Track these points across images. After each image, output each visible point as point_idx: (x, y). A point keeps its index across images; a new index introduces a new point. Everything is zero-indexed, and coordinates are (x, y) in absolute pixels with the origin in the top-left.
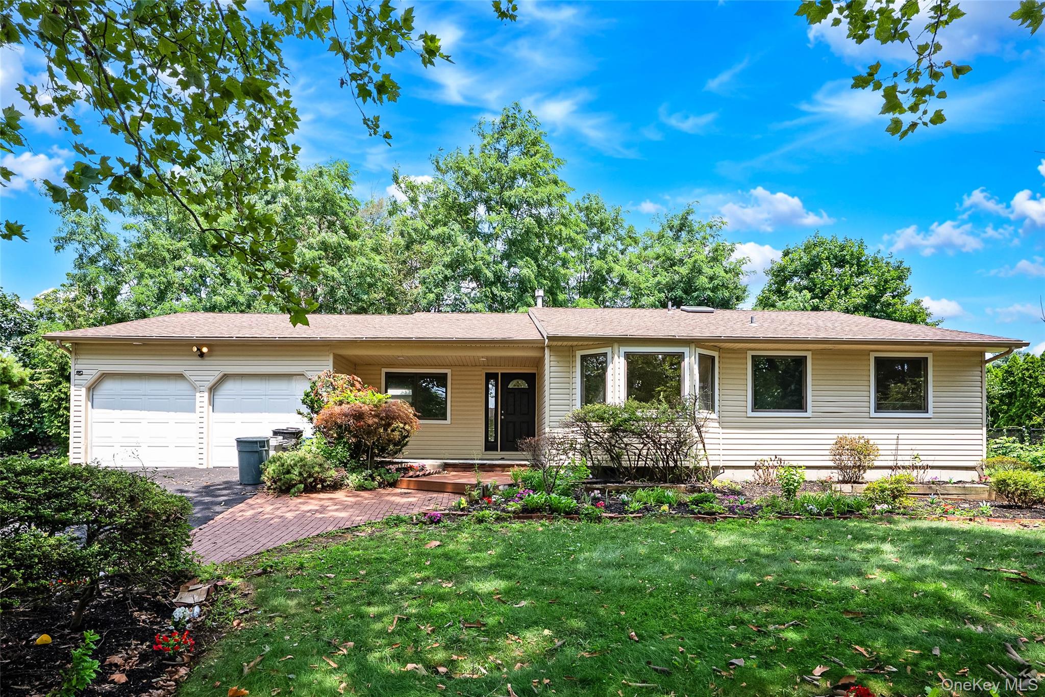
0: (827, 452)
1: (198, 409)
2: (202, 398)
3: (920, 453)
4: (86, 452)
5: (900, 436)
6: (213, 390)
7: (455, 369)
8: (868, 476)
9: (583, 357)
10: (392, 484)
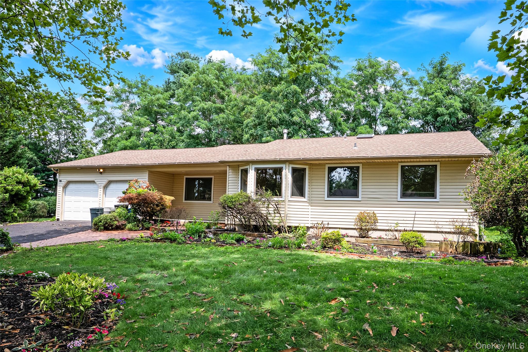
0: (353, 220)
1: (99, 196)
2: (101, 191)
3: (399, 222)
4: (62, 214)
5: (417, 213)
6: (106, 187)
7: (215, 175)
8: (374, 234)
9: (242, 170)
10: (148, 229)
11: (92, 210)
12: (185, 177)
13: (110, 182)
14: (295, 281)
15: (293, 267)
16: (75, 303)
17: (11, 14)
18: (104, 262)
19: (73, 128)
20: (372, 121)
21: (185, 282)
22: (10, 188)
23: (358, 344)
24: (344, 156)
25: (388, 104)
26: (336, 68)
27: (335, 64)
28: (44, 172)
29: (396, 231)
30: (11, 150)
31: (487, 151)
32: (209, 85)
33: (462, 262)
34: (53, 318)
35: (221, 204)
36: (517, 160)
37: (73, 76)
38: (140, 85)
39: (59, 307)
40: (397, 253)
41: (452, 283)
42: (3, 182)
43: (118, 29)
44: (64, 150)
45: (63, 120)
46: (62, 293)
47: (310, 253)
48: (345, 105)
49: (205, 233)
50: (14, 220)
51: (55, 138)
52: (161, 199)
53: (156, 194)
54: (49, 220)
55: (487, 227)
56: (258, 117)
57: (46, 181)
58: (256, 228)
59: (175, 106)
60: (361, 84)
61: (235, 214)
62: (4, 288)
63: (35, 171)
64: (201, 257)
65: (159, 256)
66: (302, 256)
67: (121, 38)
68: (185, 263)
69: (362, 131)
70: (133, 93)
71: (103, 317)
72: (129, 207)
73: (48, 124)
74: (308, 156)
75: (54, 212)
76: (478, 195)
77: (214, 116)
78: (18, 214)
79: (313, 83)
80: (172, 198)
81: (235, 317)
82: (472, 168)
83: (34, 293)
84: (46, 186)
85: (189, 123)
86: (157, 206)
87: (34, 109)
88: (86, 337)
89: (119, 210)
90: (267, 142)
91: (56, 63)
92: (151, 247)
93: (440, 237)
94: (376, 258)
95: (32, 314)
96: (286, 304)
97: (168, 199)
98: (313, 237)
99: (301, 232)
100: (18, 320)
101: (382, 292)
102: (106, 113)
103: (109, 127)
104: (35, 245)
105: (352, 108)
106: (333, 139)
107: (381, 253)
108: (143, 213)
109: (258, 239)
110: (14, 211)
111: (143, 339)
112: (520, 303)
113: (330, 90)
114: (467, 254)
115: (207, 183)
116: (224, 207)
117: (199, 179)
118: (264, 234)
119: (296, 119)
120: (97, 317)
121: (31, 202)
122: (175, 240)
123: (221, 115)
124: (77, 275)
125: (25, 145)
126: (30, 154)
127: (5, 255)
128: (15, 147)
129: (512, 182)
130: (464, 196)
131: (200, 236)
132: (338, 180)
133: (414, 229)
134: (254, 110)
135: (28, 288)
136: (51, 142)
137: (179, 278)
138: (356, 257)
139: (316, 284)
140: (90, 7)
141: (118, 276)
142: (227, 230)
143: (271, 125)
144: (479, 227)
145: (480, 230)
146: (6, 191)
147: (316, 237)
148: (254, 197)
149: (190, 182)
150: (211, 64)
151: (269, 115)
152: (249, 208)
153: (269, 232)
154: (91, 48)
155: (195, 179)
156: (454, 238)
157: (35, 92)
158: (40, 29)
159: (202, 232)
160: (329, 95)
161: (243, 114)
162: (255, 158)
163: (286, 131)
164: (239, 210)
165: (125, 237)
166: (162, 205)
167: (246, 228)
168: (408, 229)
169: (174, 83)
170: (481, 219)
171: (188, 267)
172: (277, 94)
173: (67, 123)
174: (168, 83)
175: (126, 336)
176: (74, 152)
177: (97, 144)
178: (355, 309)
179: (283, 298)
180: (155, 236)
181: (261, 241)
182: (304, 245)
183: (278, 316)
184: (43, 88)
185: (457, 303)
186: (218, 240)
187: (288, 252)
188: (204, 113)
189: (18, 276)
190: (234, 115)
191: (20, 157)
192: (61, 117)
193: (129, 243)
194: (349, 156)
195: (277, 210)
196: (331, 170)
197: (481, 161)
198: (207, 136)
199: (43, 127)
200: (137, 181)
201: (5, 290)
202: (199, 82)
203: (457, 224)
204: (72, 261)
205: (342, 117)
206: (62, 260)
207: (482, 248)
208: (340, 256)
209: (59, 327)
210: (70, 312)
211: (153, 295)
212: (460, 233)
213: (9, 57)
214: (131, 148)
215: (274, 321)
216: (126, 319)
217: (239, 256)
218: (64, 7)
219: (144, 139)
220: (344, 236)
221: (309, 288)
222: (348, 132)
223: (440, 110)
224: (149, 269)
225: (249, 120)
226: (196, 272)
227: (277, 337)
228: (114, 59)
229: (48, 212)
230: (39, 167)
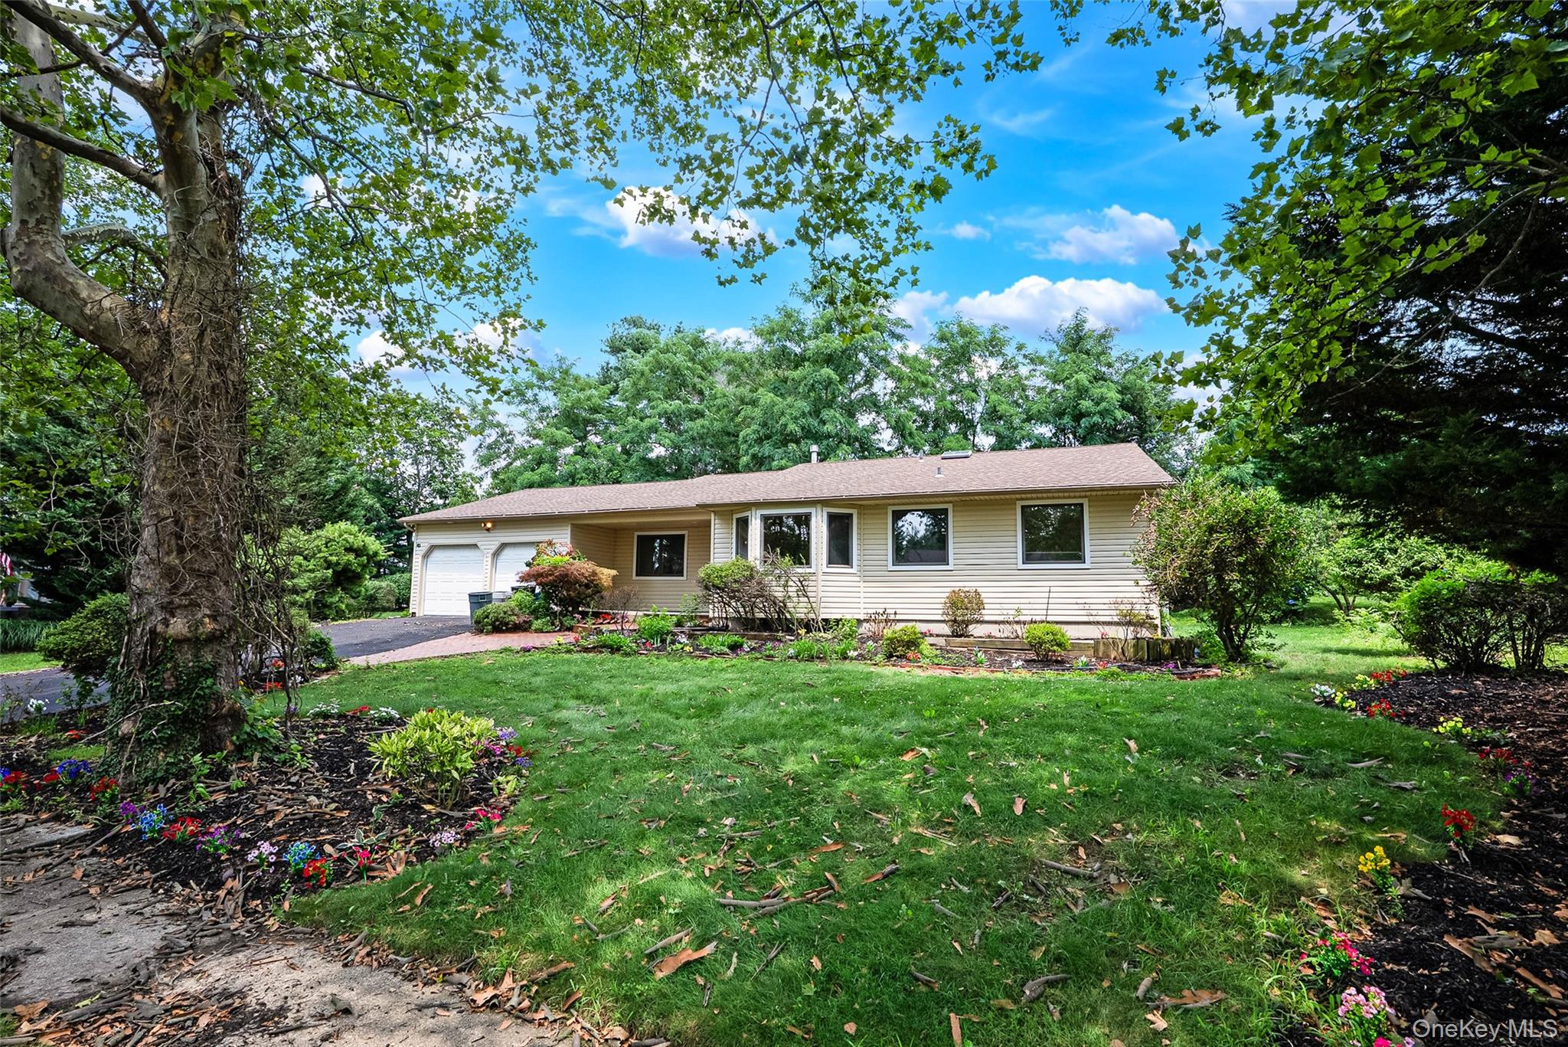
0: (940, 606)
1: (484, 571)
2: (488, 561)
3: (1022, 606)
4: (420, 604)
5: (1052, 589)
6: (496, 554)
7: (690, 530)
8: (977, 630)
9: (738, 520)
10: (570, 629)
11: (471, 596)
12: (637, 534)
13: (504, 546)
14: (838, 720)
15: (834, 694)
16: (442, 764)
17: (350, 265)
18: (494, 689)
19: (442, 451)
20: (967, 426)
21: (637, 726)
22: (334, 559)
23: (955, 832)
24: (920, 490)
25: (994, 397)
26: (899, 337)
27: (898, 330)
28: (391, 529)
29: (1018, 622)
30: (337, 494)
31: (1166, 478)
32: (676, 372)
33: (1135, 675)
34: (405, 792)
35: (701, 581)
36: (1216, 492)
37: (447, 362)
38: (557, 375)
39: (414, 771)
40: (1020, 663)
41: (1118, 714)
42: (324, 549)
43: (524, 281)
44: (426, 491)
45: (425, 439)
46: (419, 748)
47: (861, 667)
48: (918, 401)
49: (674, 634)
50: (340, 615)
51: (411, 470)
52: (594, 574)
53: (584, 567)
54: (398, 615)
55: (1173, 612)
56: (764, 425)
57: (395, 545)
58: (766, 624)
59: (618, 408)
60: (946, 364)
61: (726, 599)
62: (322, 736)
63: (377, 529)
64: (666, 679)
65: (591, 679)
66: (849, 673)
67: (529, 297)
68: (639, 688)
69: (952, 445)
70: (547, 388)
71: (491, 789)
72: (538, 590)
73: (399, 447)
74: (855, 492)
75: (408, 603)
76: (1154, 555)
77: (687, 424)
78: (347, 606)
79: (860, 364)
80: (614, 572)
81: (730, 788)
82: (1144, 507)
83: (374, 746)
84: (394, 555)
85: (642, 439)
86: (587, 586)
87: (378, 422)
88: (462, 825)
89: (519, 595)
90: (781, 468)
91: (418, 342)
92: (575, 662)
93: (1094, 632)
94: (983, 673)
95: (369, 784)
96: (822, 763)
97: (606, 574)
98: (869, 638)
99: (847, 628)
100: (347, 794)
101: (996, 735)
102: (498, 425)
103: (503, 449)
104: (375, 659)
105: (929, 406)
106: (898, 461)
107: (993, 665)
108: (561, 600)
109: (769, 645)
110: (341, 600)
111: (564, 830)
112: (1234, 744)
113: (890, 375)
114: (1141, 661)
115: (675, 544)
116: (707, 588)
117: (661, 537)
118: (780, 634)
119: (829, 428)
120: (481, 789)
121: (370, 584)
122: (618, 649)
123: (700, 422)
124: (445, 713)
125: (361, 484)
126: (369, 500)
127: (325, 677)
128: (345, 488)
129: (1211, 529)
130: (1132, 559)
131: (663, 641)
132: (912, 533)
133: (1050, 619)
134: (757, 412)
135: (363, 737)
136: (404, 479)
137: (627, 719)
138: (947, 674)
139: (877, 724)
140: (478, 248)
141: (517, 716)
142: (712, 629)
143: (787, 439)
144: (1161, 612)
145: (1162, 616)
146: (329, 565)
147: (875, 638)
148: (760, 567)
149: (645, 543)
150: (680, 335)
151: (783, 420)
152: (753, 588)
153: (789, 631)
154: (477, 316)
155: (654, 538)
156: (1119, 633)
157: (380, 393)
158: (395, 288)
159: (667, 634)
160: (891, 384)
161: (739, 419)
162: (760, 496)
163: (815, 448)
164: (733, 591)
165: (531, 645)
166: (596, 586)
167: (748, 624)
168: (1038, 618)
169: (617, 369)
170: (1162, 598)
171: (644, 697)
172: (797, 382)
173: (432, 443)
174: (606, 369)
175: (532, 824)
176: (443, 494)
177: (481, 479)
178: (947, 767)
179: (816, 752)
180: (583, 643)
181: (773, 648)
182: (852, 654)
183: (808, 785)
184: (394, 385)
185: (1128, 751)
186: (696, 648)
187: (825, 666)
188: (668, 420)
189: (345, 716)
190: (722, 420)
191: (352, 505)
192: (422, 434)
193: (537, 656)
194: (929, 490)
195: (803, 591)
196: (898, 515)
197: (1157, 495)
198: (674, 459)
199: (392, 453)
200: (550, 543)
201: (324, 741)
202: (659, 365)
203: (1122, 607)
204: (437, 689)
205: (915, 421)
206: (420, 687)
207: (1166, 650)
208: (917, 671)
209: (416, 807)
210: (434, 782)
211: (579, 750)
212: (1129, 623)
213: (341, 336)
214: (541, 485)
215: (801, 794)
216: (533, 793)
217: (735, 676)
218: (435, 250)
219: (563, 469)
220: (924, 635)
221: (861, 731)
222: (927, 448)
223: (1086, 404)
224: (572, 703)
225: (749, 431)
226: (659, 705)
227: (808, 823)
228: (514, 330)
229: (398, 602)
230: (383, 522)
